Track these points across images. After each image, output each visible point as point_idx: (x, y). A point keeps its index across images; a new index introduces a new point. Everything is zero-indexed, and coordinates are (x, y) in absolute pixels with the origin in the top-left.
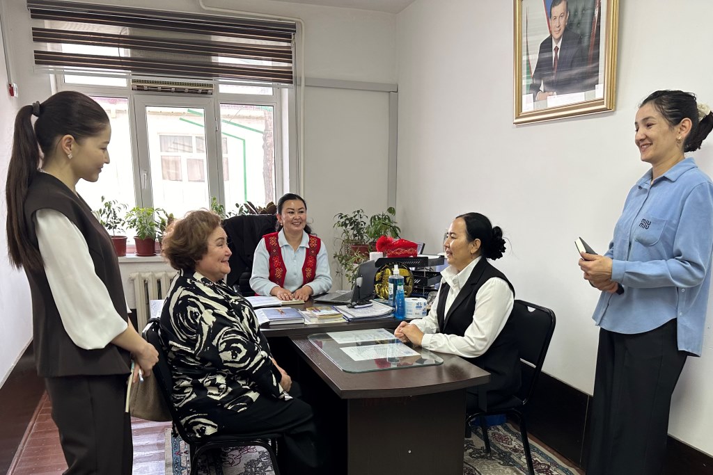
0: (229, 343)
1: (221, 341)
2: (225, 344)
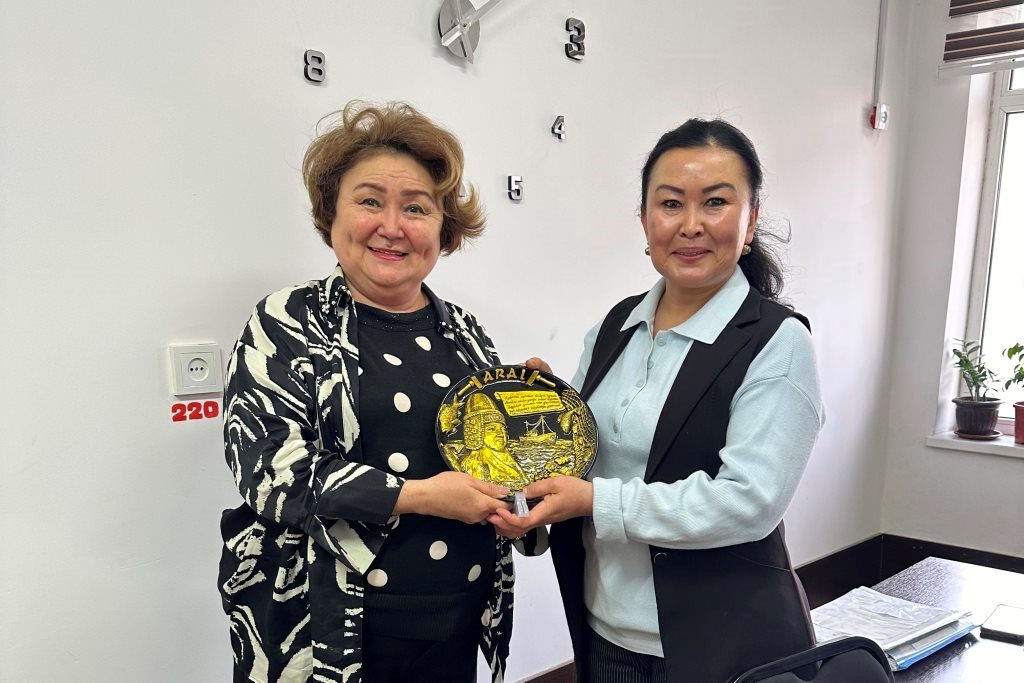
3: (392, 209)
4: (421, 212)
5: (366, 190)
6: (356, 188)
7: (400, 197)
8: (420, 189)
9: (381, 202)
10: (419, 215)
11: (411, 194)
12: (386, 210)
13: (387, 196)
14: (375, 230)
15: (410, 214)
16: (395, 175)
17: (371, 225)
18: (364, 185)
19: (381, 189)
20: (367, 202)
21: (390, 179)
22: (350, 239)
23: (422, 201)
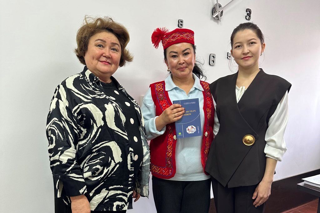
0: (91, 166)
1: (86, 165)
2: (88, 167)
3: (107, 48)
4: (116, 50)
5: (99, 41)
6: (96, 41)
7: (110, 45)
8: (117, 43)
9: (104, 46)
10: (115, 51)
11: (114, 44)
12: (105, 48)
13: (106, 44)
14: (102, 55)
15: (112, 51)
16: (108, 37)
17: (101, 53)
18: (99, 40)
19: (105, 42)
20: (99, 46)
21: (107, 38)
22: (93, 58)
23: (116, 47)
